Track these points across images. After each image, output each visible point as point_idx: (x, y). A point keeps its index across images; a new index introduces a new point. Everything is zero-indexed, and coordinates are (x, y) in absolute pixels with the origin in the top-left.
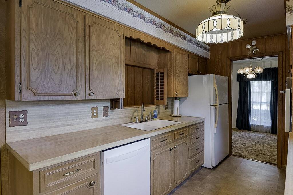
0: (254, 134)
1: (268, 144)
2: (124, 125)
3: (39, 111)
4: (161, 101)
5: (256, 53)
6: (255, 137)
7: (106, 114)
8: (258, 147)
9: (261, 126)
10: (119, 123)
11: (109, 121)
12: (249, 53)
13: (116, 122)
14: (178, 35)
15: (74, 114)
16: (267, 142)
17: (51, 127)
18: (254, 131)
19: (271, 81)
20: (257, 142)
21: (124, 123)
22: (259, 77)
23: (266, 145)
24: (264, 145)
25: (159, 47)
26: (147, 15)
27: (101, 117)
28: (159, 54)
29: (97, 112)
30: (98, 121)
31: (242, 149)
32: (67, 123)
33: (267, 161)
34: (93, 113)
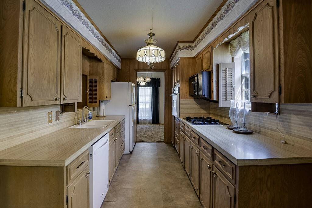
0: (143, 126)
1: (154, 131)
2: (72, 127)
3: (8, 119)
4: (94, 104)
5: (153, 69)
6: (144, 128)
7: (58, 119)
8: (149, 134)
9: (146, 119)
10: (66, 126)
11: (59, 125)
12: (149, 68)
13: (65, 125)
14: (108, 49)
15: (35, 120)
16: (153, 130)
17: (18, 136)
18: (142, 124)
19: (151, 87)
20: (147, 131)
21: (70, 125)
22: (148, 84)
23: (153, 132)
24: (152, 132)
25: (98, 57)
26: (95, 31)
27: (54, 122)
28: (90, 62)
29: (51, 117)
30: (52, 126)
31: (141, 137)
32: (30, 130)
33: (159, 141)
34: (49, 118)
